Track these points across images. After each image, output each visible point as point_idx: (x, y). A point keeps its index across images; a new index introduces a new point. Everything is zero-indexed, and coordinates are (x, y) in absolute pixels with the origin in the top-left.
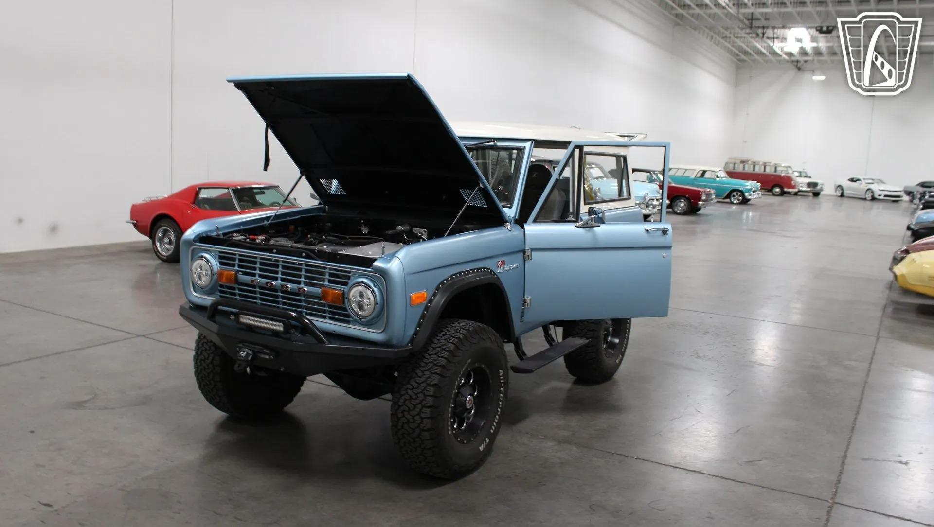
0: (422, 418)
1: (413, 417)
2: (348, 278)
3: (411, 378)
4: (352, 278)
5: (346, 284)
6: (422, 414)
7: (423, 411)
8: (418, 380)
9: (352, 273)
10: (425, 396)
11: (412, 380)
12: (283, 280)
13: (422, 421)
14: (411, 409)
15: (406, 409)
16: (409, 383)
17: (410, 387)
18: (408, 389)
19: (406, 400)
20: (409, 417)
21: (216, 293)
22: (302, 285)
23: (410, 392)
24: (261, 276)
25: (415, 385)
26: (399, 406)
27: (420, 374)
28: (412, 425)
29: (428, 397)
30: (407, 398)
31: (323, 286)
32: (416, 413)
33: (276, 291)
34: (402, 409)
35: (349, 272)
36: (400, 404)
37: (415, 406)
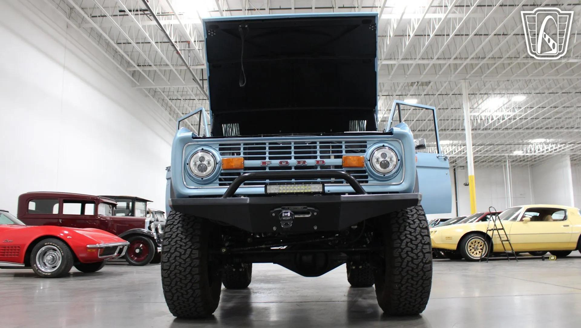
0: (424, 254)
1: (417, 254)
2: (365, 146)
3: (405, 226)
4: (368, 146)
5: (364, 151)
6: (423, 250)
7: (424, 247)
8: (411, 226)
9: (368, 142)
10: (423, 236)
11: (408, 227)
12: (296, 158)
13: (424, 256)
14: (414, 248)
15: (410, 249)
16: (405, 230)
17: (409, 233)
18: (406, 234)
19: (407, 243)
20: (412, 255)
21: (215, 182)
22: (319, 159)
23: (409, 236)
24: (270, 158)
25: (413, 231)
26: (403, 249)
27: (412, 222)
28: (416, 262)
29: (424, 237)
30: (408, 241)
31: (342, 156)
32: (419, 251)
33: (290, 168)
34: (405, 251)
35: (366, 142)
36: (403, 247)
37: (417, 246)
